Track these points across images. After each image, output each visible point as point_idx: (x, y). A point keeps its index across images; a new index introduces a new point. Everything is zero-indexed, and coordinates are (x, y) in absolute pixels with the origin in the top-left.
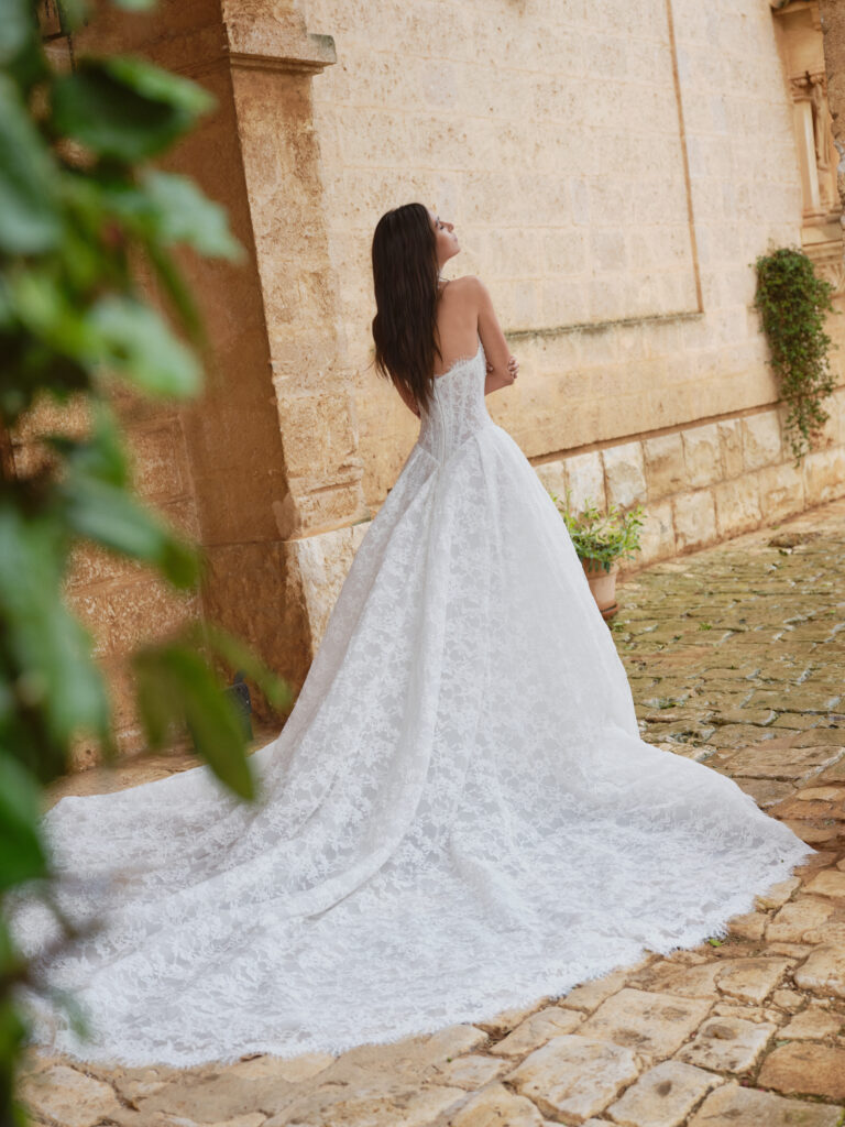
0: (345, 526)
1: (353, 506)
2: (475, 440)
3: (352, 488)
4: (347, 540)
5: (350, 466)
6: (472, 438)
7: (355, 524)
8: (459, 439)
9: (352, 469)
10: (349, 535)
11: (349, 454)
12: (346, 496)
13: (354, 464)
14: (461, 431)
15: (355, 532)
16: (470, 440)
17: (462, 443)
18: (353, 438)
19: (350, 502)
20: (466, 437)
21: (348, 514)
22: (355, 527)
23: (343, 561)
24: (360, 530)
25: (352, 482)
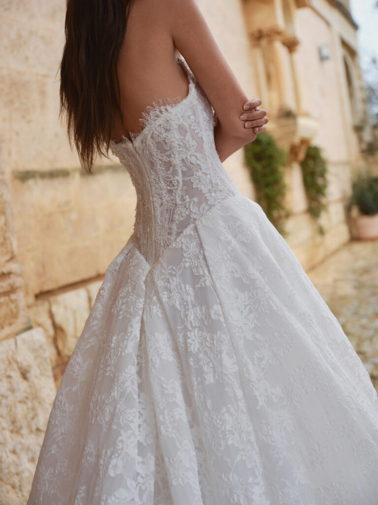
0: (7, 337)
1: (14, 315)
2: (196, 229)
3: (13, 297)
4: (11, 353)
5: (9, 274)
6: (192, 225)
7: (18, 334)
8: (174, 227)
9: (12, 276)
10: (13, 347)
11: (8, 261)
12: (7, 305)
13: (14, 270)
14: (176, 217)
15: (19, 342)
16: (189, 231)
17: (179, 234)
18: (11, 244)
19: (11, 311)
20: (183, 225)
21: (11, 324)
22: (19, 338)
23: (9, 377)
24: (24, 341)
25: (12, 290)
